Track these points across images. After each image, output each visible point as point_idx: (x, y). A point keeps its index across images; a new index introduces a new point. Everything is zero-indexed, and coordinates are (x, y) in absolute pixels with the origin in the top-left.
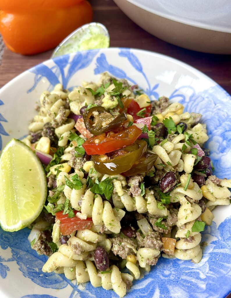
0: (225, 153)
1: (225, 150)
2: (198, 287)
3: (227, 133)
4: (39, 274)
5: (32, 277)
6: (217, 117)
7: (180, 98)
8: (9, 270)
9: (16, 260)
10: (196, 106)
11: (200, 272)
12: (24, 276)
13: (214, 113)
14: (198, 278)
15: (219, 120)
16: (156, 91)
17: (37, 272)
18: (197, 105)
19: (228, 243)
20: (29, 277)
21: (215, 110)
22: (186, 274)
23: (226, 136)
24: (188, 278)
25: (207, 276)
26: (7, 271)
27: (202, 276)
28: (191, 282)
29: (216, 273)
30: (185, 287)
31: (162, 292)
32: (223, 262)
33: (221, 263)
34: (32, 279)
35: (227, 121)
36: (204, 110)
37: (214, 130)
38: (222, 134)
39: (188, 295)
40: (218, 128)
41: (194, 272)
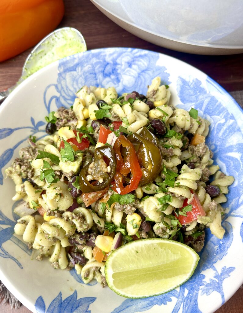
0: (121, 80)
1: (119, 78)
2: (231, 125)
3: (106, 72)
4: (221, 244)
5: (226, 248)
6: (87, 74)
7: (54, 101)
8: (226, 267)
9: (212, 264)
10: (68, 89)
11: (219, 122)
12: (227, 255)
13: (82, 75)
14: (223, 125)
15: (91, 74)
16: (36, 122)
17: (219, 246)
18: (67, 87)
19: (200, 99)
20: (227, 251)
21: (80, 73)
22: (218, 133)
23: (108, 73)
24: (222, 131)
25: (224, 118)
26: (227, 268)
27: (223, 121)
28: (226, 130)
29: (223, 112)
30: (229, 134)
31: (231, 151)
32: (215, 105)
33: (215, 107)
34: (228, 248)
35: (96, 67)
36: (75, 83)
37: (97, 82)
38: (104, 76)
39: (237, 132)
40: (97, 77)
41: (218, 127)
